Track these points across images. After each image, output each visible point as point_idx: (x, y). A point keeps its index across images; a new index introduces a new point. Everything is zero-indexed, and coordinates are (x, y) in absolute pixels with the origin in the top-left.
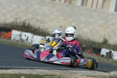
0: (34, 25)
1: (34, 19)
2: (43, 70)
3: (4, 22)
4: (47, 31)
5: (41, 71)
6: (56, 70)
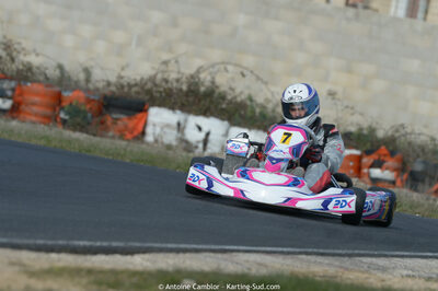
2: (263, 256)
3: (120, 77)
5: (255, 262)
6: (313, 258)
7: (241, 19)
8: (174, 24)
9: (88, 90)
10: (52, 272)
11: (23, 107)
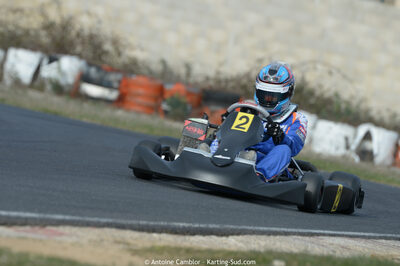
0: (320, 86)
1: (319, 67)
2: (346, 240)
3: (218, 73)
4: (363, 106)
5: (339, 245)
9: (188, 84)
10: (153, 251)
11: (129, 99)
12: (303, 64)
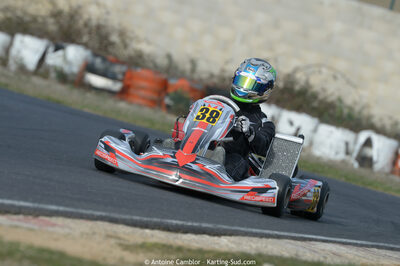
0: (324, 90)
1: (324, 70)
2: (338, 246)
3: (223, 71)
4: (365, 113)
5: (331, 252)
6: (383, 252)
7: (338, 27)
8: (276, 25)
9: (192, 80)
10: (144, 247)
11: (132, 91)
12: (308, 67)
